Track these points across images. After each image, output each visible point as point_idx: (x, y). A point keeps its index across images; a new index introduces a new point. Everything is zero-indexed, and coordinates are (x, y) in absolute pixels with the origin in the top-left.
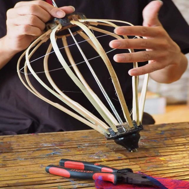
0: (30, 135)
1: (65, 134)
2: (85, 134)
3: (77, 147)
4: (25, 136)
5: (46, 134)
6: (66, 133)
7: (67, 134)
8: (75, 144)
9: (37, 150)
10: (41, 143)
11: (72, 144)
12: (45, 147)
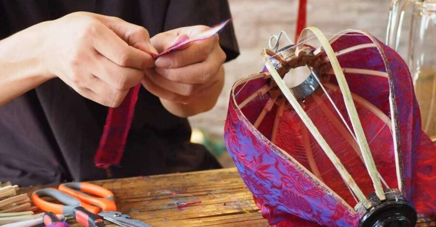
0: (139, 179)
1: (186, 177)
2: (214, 176)
3: (207, 195)
4: (131, 180)
5: (159, 177)
6: (188, 175)
7: (189, 177)
8: (203, 190)
9: (153, 200)
10: (156, 190)
11: (198, 190)
12: (163, 195)
